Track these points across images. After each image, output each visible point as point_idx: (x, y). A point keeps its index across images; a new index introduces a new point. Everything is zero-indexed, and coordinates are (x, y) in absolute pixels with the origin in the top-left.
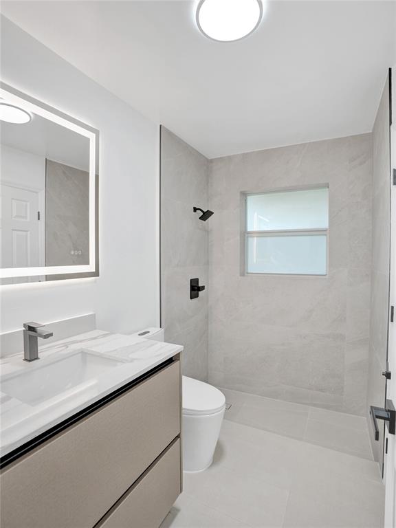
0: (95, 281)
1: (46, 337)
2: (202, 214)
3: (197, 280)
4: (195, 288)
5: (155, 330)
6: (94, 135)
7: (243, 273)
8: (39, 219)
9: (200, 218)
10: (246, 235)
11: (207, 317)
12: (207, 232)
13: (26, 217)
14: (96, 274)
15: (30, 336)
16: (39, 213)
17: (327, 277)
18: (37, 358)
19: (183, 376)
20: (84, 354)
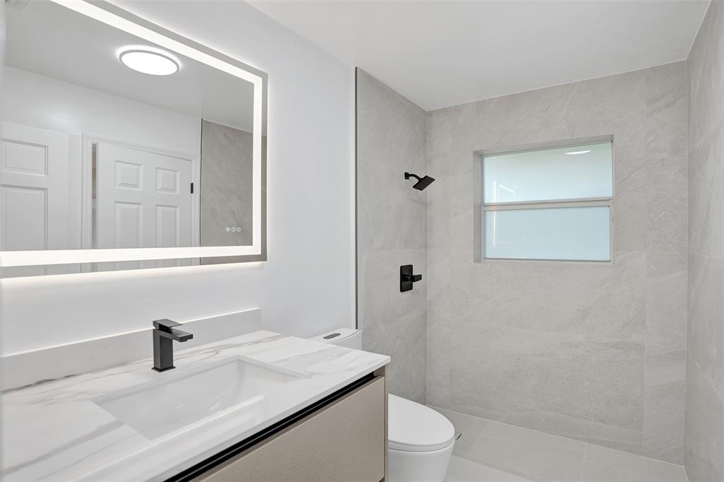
0: (261, 268)
1: (183, 339)
2: (417, 181)
3: (410, 267)
4: (408, 278)
5: (348, 332)
6: (261, 79)
7: (479, 257)
8: (192, 192)
9: (414, 187)
10: (483, 209)
11: (425, 315)
12: (424, 204)
13: (174, 190)
14: (263, 257)
15: (161, 337)
16: (192, 184)
17: (611, 264)
18: (172, 367)
19: (389, 395)
20: (241, 363)
